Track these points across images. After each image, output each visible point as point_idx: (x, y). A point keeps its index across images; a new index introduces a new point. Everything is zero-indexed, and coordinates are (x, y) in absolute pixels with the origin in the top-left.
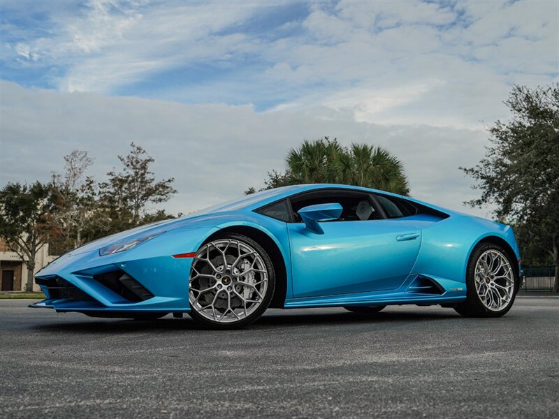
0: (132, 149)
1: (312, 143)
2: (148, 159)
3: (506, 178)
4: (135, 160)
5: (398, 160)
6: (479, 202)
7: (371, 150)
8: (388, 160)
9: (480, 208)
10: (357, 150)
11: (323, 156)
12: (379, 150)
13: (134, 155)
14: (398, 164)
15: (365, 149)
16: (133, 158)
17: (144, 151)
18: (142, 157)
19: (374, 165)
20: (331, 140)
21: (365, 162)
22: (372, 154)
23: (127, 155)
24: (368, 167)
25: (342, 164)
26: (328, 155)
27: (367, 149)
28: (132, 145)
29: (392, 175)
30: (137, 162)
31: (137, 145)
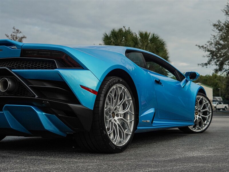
0: (13, 30)
1: (117, 30)
2: (23, 36)
3: (221, 51)
4: (15, 37)
5: (164, 41)
6: (206, 64)
7: (149, 35)
8: (158, 40)
9: (207, 67)
10: (141, 34)
11: (122, 37)
12: (153, 35)
13: (15, 34)
14: (164, 43)
15: (146, 34)
16: (14, 35)
17: (21, 32)
18: (19, 35)
19: (151, 43)
20: (127, 29)
21: (146, 42)
22: (150, 37)
23: (11, 34)
24: (147, 44)
25: (133, 42)
26: (125, 37)
27: (147, 34)
28: (14, 28)
29: (161, 49)
30: (17, 38)
31: (16, 28)
